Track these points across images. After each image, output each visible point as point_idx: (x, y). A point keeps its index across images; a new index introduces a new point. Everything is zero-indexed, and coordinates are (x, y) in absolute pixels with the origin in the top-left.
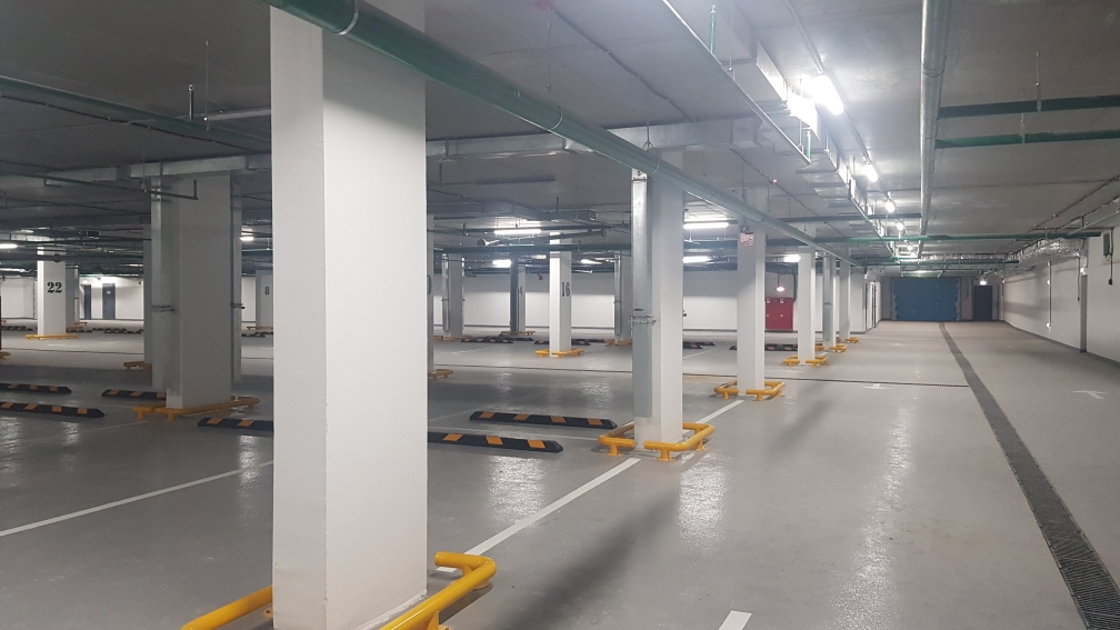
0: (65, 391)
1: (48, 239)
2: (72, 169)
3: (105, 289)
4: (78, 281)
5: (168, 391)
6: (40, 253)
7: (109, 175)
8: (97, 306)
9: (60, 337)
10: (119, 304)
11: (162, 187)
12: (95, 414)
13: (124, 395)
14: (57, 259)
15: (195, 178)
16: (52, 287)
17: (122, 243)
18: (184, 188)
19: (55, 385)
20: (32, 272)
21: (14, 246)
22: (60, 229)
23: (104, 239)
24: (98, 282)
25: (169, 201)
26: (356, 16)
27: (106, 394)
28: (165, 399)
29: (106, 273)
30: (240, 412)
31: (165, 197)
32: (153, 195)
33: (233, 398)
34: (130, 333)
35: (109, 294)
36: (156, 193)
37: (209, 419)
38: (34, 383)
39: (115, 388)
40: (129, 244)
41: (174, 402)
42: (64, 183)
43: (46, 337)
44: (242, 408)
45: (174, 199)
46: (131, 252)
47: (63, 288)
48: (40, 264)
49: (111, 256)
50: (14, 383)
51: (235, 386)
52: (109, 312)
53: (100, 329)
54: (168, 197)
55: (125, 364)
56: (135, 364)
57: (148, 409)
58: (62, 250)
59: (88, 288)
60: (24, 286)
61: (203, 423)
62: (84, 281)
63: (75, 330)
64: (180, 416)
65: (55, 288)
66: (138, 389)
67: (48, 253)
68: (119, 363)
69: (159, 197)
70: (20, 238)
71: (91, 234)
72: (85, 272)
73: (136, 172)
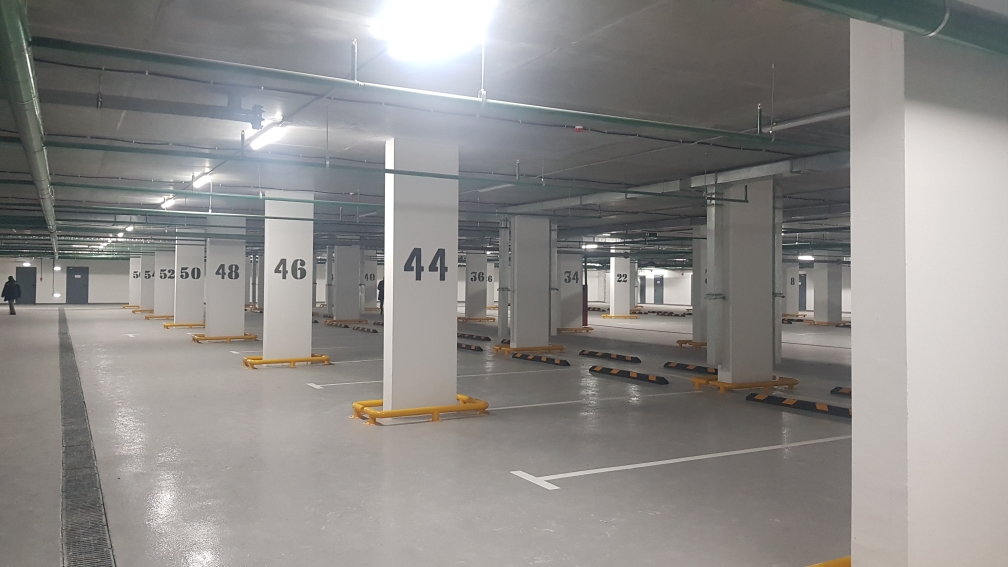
0: (636, 361)
1: (619, 240)
2: (647, 184)
3: (656, 280)
4: (637, 273)
5: (719, 367)
6: (612, 251)
7: (674, 186)
8: (650, 293)
9: (625, 318)
10: (666, 291)
11: (716, 193)
12: (662, 381)
13: (681, 368)
14: (626, 255)
15: (746, 184)
16: (620, 278)
17: (674, 242)
18: (735, 193)
19: (629, 355)
20: (606, 266)
21: (595, 246)
22: (629, 232)
23: (661, 239)
24: (650, 273)
25: (722, 205)
26: (947, 16)
27: (667, 366)
28: (716, 373)
29: (657, 266)
30: (781, 391)
31: (719, 202)
32: (708, 201)
33: (774, 378)
34: (676, 315)
35: (659, 283)
36: (711, 199)
37: (756, 395)
38: (614, 353)
39: (675, 361)
40: (678, 242)
41: (725, 377)
42: (641, 195)
43: (616, 317)
44: (782, 388)
45: (725, 203)
46: (679, 249)
47: (628, 279)
48: (613, 260)
49: (664, 252)
50: (601, 352)
51: (776, 367)
52: (659, 299)
53: (653, 312)
54: (721, 200)
55: (678, 342)
56: (686, 342)
57: (704, 381)
58: (627, 249)
59: (643, 278)
60: (598, 277)
61: (751, 398)
62: (642, 272)
63: (636, 313)
64: (729, 390)
65: (622, 278)
66: (692, 363)
67: (618, 251)
68: (672, 340)
69: (713, 202)
70: (600, 240)
71: (651, 235)
72: (641, 266)
73: (696, 182)
